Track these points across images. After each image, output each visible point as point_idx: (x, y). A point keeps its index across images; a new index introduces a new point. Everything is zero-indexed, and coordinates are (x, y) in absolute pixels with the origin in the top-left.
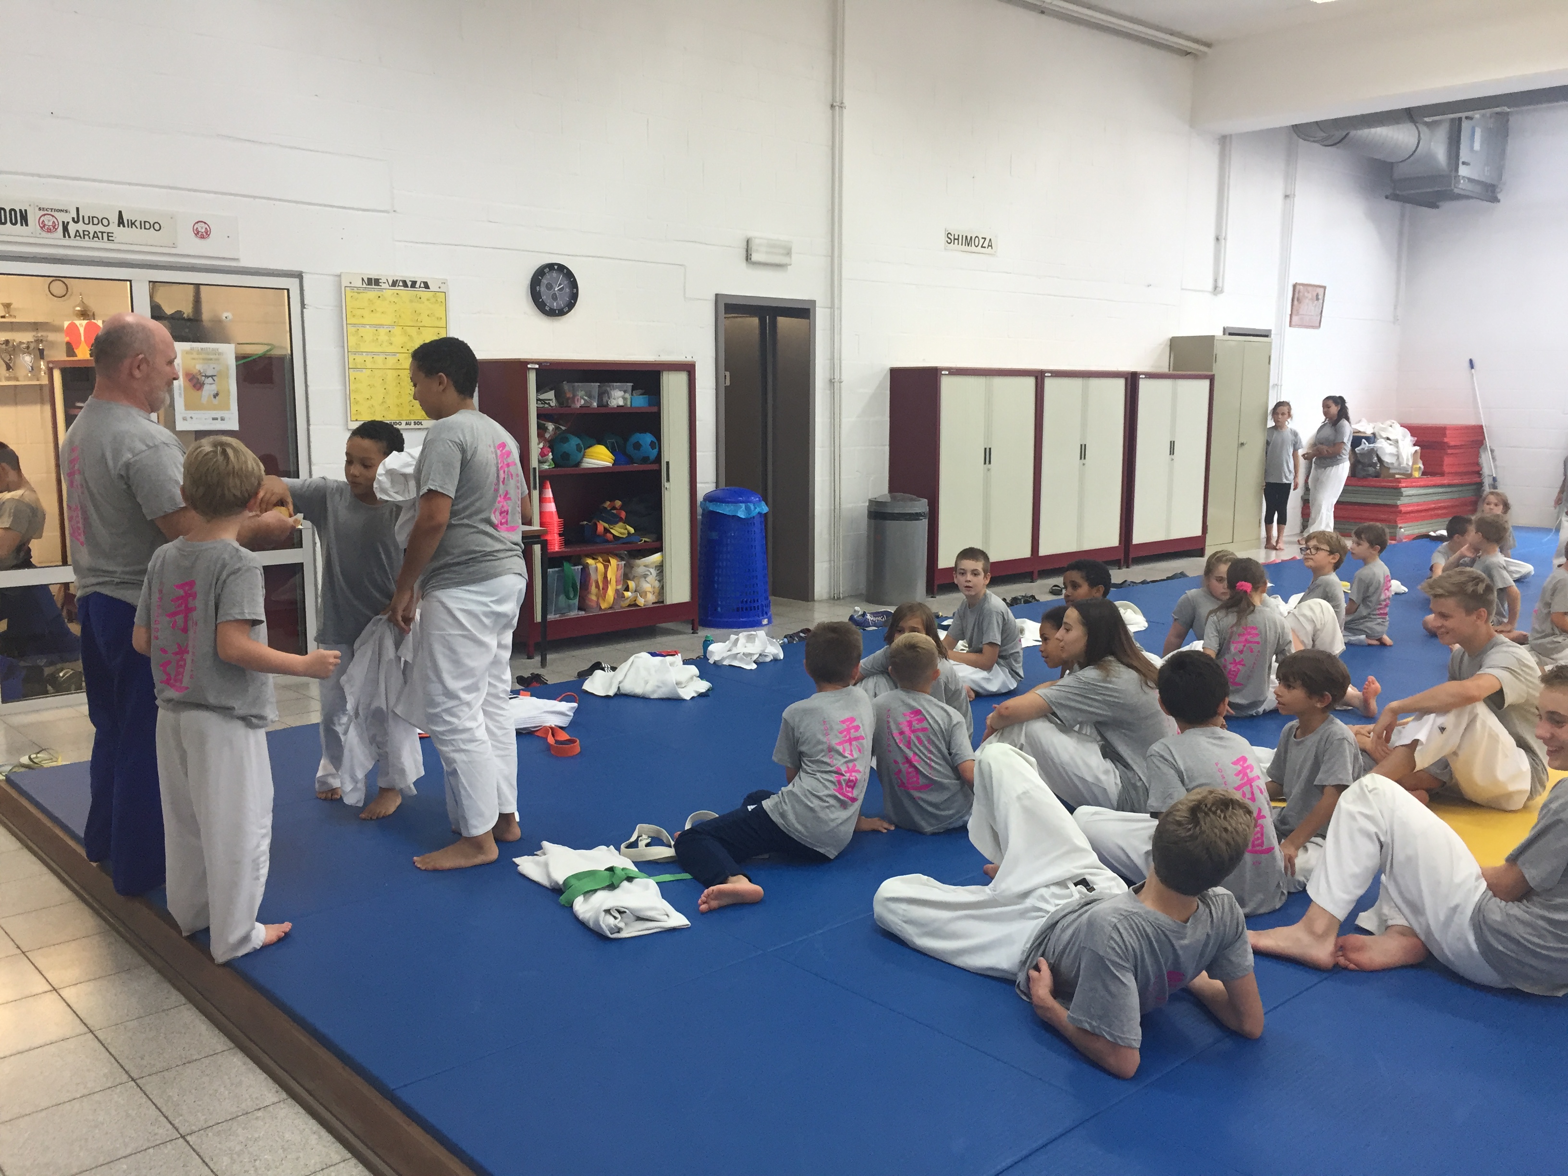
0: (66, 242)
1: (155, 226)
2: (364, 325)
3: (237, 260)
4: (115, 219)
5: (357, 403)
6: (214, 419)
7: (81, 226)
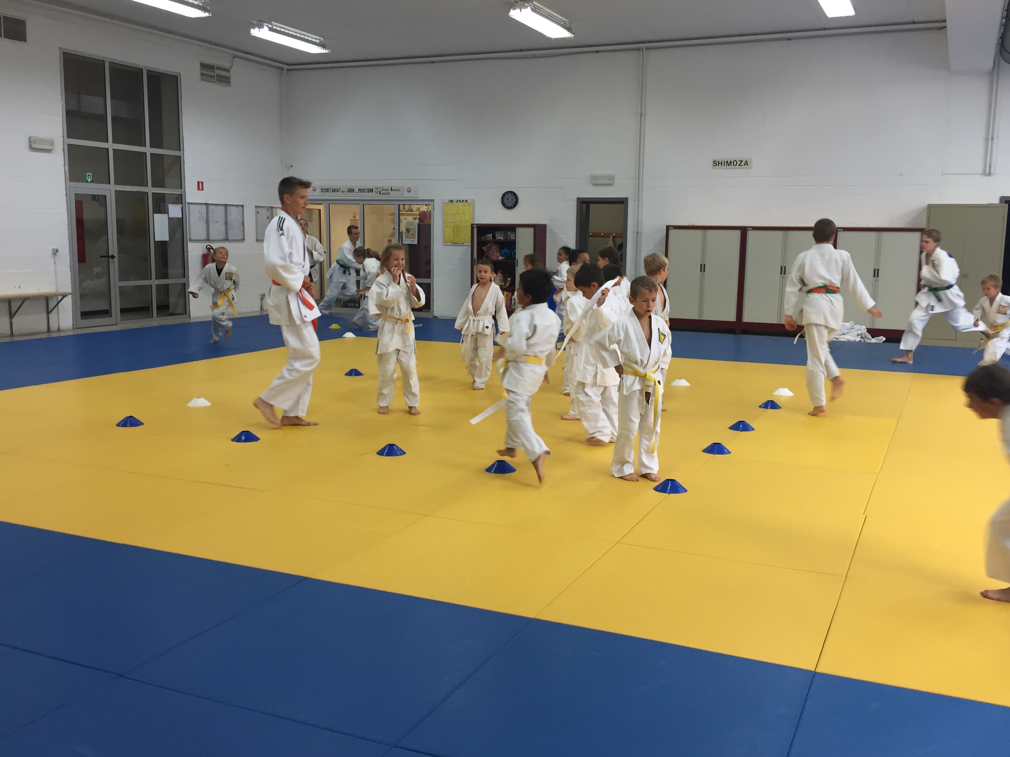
0: (380, 196)
1: (399, 190)
2: (448, 214)
3: (418, 197)
4: (390, 189)
5: (446, 237)
6: (412, 241)
7: (383, 192)
